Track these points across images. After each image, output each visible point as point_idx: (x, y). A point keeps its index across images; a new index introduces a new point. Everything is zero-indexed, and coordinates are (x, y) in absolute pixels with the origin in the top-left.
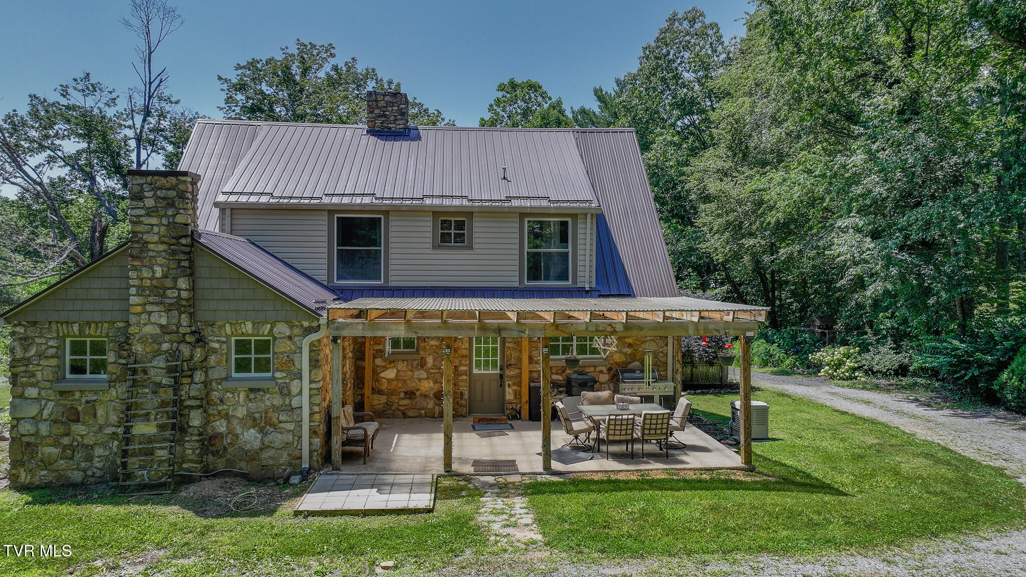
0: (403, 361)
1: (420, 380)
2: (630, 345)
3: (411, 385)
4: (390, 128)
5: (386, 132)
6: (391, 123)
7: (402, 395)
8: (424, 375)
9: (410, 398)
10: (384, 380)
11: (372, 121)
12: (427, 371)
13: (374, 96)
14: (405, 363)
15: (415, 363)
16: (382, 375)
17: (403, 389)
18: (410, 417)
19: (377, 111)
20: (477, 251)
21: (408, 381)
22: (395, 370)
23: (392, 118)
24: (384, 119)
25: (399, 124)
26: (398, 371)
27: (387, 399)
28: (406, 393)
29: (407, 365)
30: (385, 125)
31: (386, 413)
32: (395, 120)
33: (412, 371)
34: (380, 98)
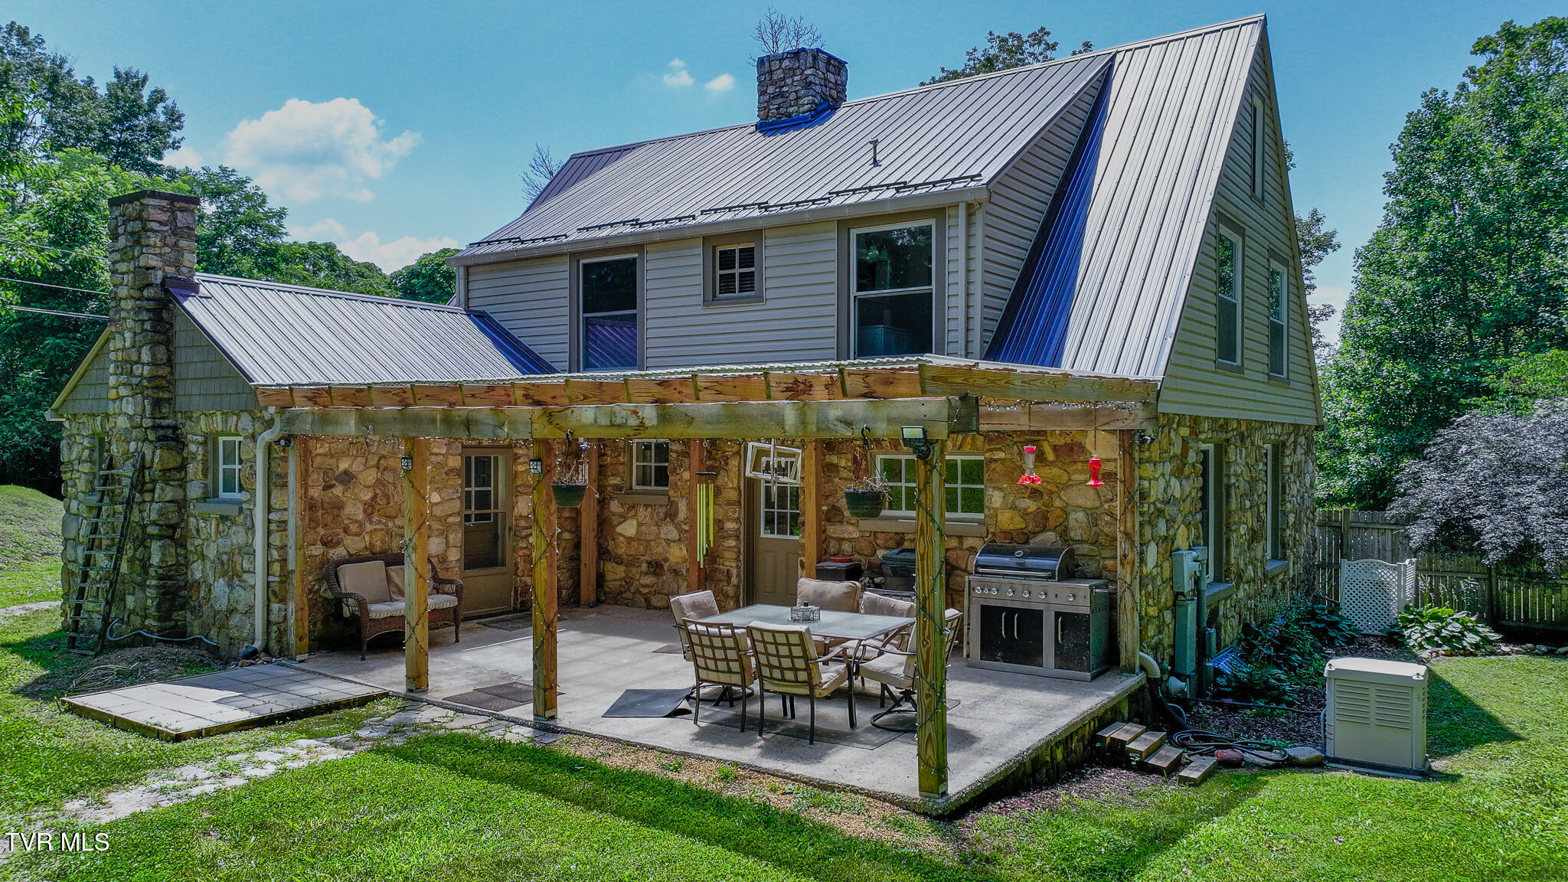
0: (646, 506)
1: (668, 542)
2: (1035, 493)
3: (658, 550)
4: (789, 115)
5: (784, 122)
6: (791, 106)
7: (644, 567)
8: (674, 534)
9: (656, 574)
10: (621, 538)
11: (765, 108)
12: (678, 527)
13: (767, 64)
14: (649, 510)
15: (662, 510)
16: (619, 529)
17: (647, 558)
18: (655, 608)
19: (771, 90)
20: (770, 304)
21: (653, 543)
22: (635, 522)
23: (793, 96)
24: (780, 100)
25: (803, 105)
26: (640, 525)
27: (625, 572)
28: (649, 563)
29: (652, 514)
30: (782, 110)
31: (624, 595)
32: (798, 98)
33: (657, 525)
34: (775, 65)
